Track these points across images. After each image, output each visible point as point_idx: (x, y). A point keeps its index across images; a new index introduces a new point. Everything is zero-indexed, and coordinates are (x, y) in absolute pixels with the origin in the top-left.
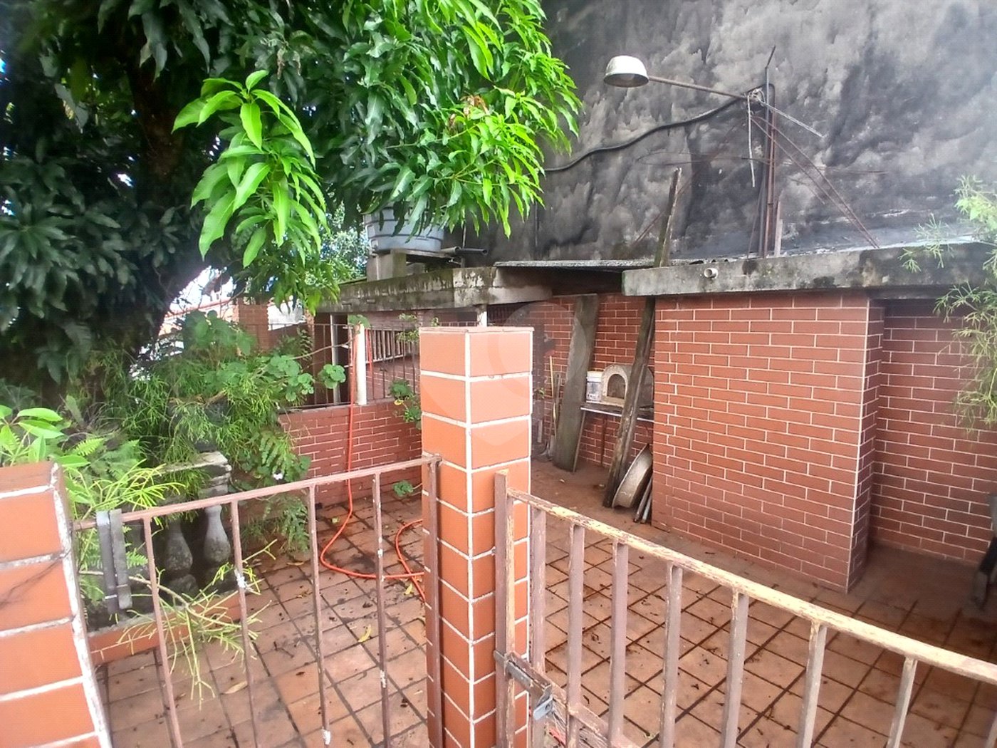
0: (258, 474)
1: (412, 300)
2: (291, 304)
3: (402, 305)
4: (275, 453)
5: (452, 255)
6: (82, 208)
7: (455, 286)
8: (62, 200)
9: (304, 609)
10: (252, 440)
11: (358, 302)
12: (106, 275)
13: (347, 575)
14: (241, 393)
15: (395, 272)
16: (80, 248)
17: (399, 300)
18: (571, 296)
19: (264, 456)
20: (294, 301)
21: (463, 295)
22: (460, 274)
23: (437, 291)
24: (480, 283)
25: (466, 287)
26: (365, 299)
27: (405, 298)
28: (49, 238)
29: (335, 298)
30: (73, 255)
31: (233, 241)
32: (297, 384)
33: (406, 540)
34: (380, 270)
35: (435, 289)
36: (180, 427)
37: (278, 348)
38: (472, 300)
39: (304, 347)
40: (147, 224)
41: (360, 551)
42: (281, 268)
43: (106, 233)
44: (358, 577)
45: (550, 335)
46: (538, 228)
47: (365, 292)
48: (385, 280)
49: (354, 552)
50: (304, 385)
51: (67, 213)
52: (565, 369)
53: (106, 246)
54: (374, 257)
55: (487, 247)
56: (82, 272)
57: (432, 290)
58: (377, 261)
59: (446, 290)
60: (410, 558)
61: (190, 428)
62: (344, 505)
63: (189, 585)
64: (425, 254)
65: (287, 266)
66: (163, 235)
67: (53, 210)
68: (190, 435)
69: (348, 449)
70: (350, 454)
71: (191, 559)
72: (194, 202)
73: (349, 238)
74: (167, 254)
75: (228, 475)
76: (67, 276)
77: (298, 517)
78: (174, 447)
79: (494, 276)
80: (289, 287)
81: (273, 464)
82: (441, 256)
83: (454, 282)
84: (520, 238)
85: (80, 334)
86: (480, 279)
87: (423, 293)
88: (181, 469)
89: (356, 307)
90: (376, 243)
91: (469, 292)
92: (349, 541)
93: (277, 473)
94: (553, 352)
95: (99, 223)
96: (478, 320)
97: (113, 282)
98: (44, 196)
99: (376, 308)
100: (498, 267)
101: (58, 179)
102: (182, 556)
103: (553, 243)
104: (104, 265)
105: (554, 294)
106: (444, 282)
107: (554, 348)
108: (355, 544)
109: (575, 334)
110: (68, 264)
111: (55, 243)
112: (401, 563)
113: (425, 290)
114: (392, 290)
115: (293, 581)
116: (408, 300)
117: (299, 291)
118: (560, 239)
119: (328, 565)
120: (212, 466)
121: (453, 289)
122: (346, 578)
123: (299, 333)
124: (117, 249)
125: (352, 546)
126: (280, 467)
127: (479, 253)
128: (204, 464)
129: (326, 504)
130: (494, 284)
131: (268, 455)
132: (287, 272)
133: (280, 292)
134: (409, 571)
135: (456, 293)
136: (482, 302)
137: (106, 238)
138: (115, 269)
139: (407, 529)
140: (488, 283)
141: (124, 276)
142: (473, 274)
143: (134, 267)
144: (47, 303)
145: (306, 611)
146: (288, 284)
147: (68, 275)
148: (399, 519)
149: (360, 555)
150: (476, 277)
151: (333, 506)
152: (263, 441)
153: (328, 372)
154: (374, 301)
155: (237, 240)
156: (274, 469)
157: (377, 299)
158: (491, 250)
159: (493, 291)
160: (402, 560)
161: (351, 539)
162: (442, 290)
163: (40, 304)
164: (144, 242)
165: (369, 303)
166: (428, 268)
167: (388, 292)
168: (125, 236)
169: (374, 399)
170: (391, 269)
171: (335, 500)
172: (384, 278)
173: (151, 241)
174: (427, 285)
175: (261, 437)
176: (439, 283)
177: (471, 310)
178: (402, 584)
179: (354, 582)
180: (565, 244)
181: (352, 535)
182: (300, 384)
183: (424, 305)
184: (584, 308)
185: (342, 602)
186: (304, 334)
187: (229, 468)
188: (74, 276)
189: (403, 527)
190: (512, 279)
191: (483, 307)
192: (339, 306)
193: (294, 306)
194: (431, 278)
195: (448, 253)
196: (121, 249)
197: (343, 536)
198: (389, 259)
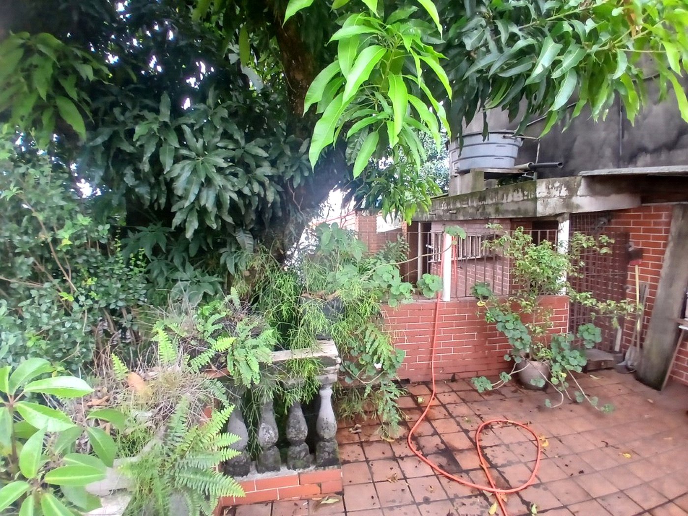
0: (362, 360)
1: (490, 210)
2: (393, 214)
3: (481, 214)
4: (376, 344)
5: (525, 170)
6: (242, 142)
7: (538, 196)
8: (226, 135)
9: (391, 498)
10: (358, 332)
11: (442, 213)
12: (259, 195)
13: (432, 467)
14: (352, 296)
15: (474, 187)
16: (240, 174)
17: (478, 210)
18: (665, 204)
19: (368, 346)
20: (396, 213)
21: (546, 205)
22: (544, 185)
23: (517, 202)
24: (564, 192)
25: (549, 197)
26: (448, 210)
27: (484, 208)
28: (215, 166)
29: (427, 210)
30: (235, 180)
31: (347, 156)
32: (398, 293)
33: (487, 440)
34: (461, 186)
35: (516, 199)
36: (305, 320)
37: (383, 251)
38: (554, 208)
39: (402, 251)
40: (289, 153)
41: (443, 442)
42: (388, 188)
43: (258, 160)
44: (442, 474)
45: (637, 244)
46: (623, 137)
47: (448, 204)
48: (465, 195)
49: (436, 440)
50: (406, 294)
51: (231, 147)
52: (657, 280)
53: (259, 172)
54: (456, 176)
55: (562, 161)
56: (240, 193)
57: (513, 201)
58: (458, 179)
59: (528, 200)
60: (493, 466)
61: (312, 324)
62: (427, 384)
63: (303, 454)
64: (500, 171)
65: (392, 185)
66: (301, 163)
67: (220, 145)
68: (312, 328)
69: (433, 338)
70: (435, 342)
71: (307, 432)
72: (306, 107)
73: (432, 166)
74: (303, 176)
75: (338, 366)
76: (231, 198)
77: (392, 400)
78: (300, 338)
79: (579, 185)
80: (393, 202)
81: (375, 353)
82: (515, 172)
83: (537, 192)
84: (601, 148)
85: (245, 239)
86: (564, 189)
87: (502, 204)
88: (304, 356)
89: (440, 216)
90: (458, 165)
91: (553, 202)
92: (433, 427)
93: (378, 361)
94: (640, 261)
95: (254, 153)
96: (560, 227)
97: (263, 200)
98: (213, 133)
99: (456, 217)
100: (584, 177)
101: (223, 119)
102: (300, 429)
103: (643, 150)
104: (257, 188)
105: (642, 202)
106: (526, 193)
107: (641, 257)
108: (439, 431)
109: (671, 244)
110: (230, 187)
111: (220, 170)
112: (482, 469)
113: (504, 201)
114: (472, 202)
115: (384, 459)
116: (487, 210)
117: (400, 206)
118: (650, 146)
119: (414, 450)
120: (326, 357)
121: (535, 199)
122: (431, 472)
123: (399, 239)
124: (267, 174)
125: (436, 433)
126: (379, 358)
127: (555, 166)
128: (321, 354)
129: (413, 381)
130: (579, 193)
131: (371, 345)
132: (392, 190)
133: (386, 206)
134: (492, 483)
135: (539, 203)
136: (565, 211)
137: (258, 166)
138: (265, 191)
139: (487, 427)
140: (572, 191)
141: (271, 197)
142: (557, 184)
143: (280, 189)
144: (218, 217)
145: (394, 501)
146: (392, 200)
147: (230, 195)
148: (478, 413)
149: (443, 447)
150: (560, 187)
151: (419, 383)
152: (368, 333)
153: (427, 282)
154: (455, 211)
155: (351, 153)
156: (375, 358)
157: (458, 210)
158: (566, 162)
159: (576, 200)
160: (484, 466)
161: (435, 424)
162: (524, 200)
163: (213, 219)
164: (286, 167)
165: (451, 214)
166: (501, 183)
167: (468, 204)
168: (273, 164)
169: (457, 297)
170: (470, 184)
171: (420, 378)
172: (463, 193)
173: (292, 167)
174: (507, 196)
175: (366, 329)
176: (520, 194)
177: (552, 219)
178: (486, 499)
179: (438, 478)
180: (657, 150)
181: (435, 420)
182: (401, 293)
183: (503, 214)
184: (683, 218)
185: (427, 501)
186: (403, 240)
187: (339, 360)
188: (235, 196)
189: (483, 424)
190: (598, 187)
191: (566, 216)
192: (427, 217)
193: (396, 217)
194: (511, 190)
195: (521, 169)
196: (270, 174)
197: (428, 419)
198: (468, 177)
